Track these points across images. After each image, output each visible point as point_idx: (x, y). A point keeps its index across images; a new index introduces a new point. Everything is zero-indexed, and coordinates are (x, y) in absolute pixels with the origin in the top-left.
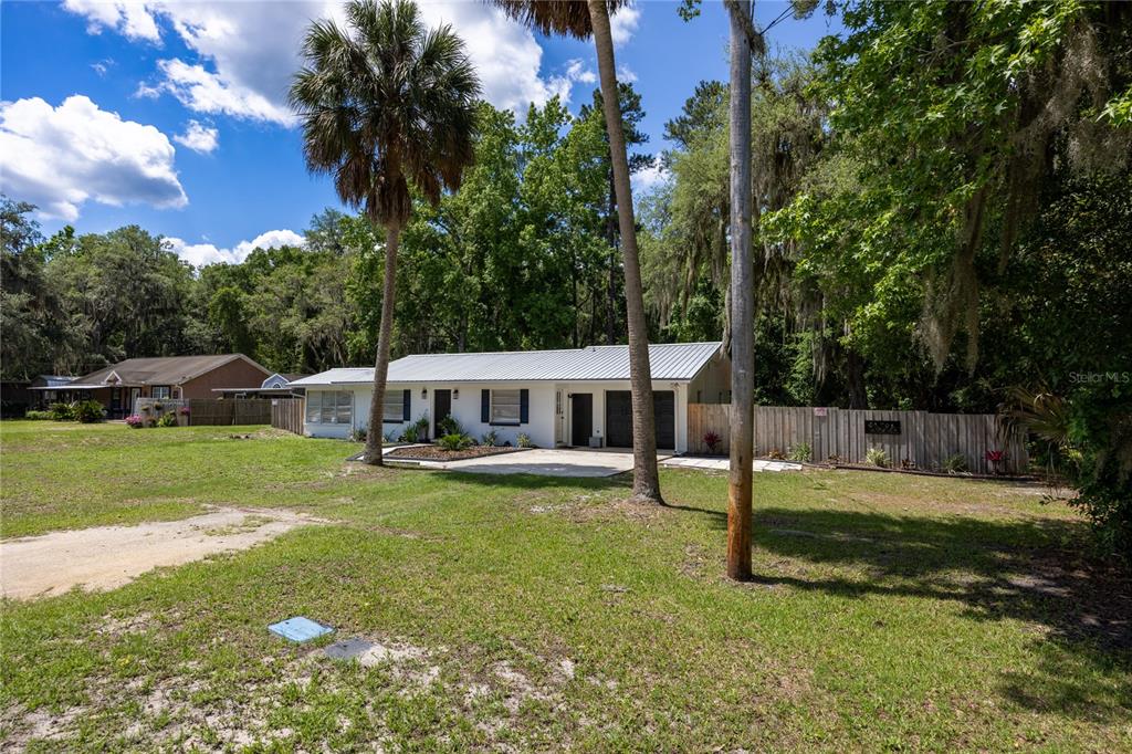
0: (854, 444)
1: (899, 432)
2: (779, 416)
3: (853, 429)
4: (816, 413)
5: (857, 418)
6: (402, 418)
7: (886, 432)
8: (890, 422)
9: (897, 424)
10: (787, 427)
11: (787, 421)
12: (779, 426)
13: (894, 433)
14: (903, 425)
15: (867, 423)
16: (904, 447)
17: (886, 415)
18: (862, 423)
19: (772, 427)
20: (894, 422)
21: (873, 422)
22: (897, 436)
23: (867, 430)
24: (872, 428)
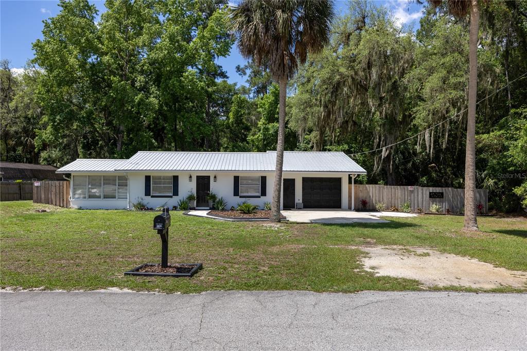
0: (424, 203)
1: (443, 197)
2: (393, 190)
3: (424, 196)
4: (409, 189)
5: (427, 191)
6: (172, 195)
7: (438, 198)
8: (439, 193)
9: (442, 193)
10: (397, 195)
11: (397, 193)
12: (393, 195)
13: (440, 198)
14: (444, 194)
15: (430, 193)
16: (444, 204)
17: (438, 190)
18: (428, 194)
19: (390, 196)
20: (440, 193)
21: (433, 193)
22: (442, 199)
23: (430, 197)
24: (433, 196)
